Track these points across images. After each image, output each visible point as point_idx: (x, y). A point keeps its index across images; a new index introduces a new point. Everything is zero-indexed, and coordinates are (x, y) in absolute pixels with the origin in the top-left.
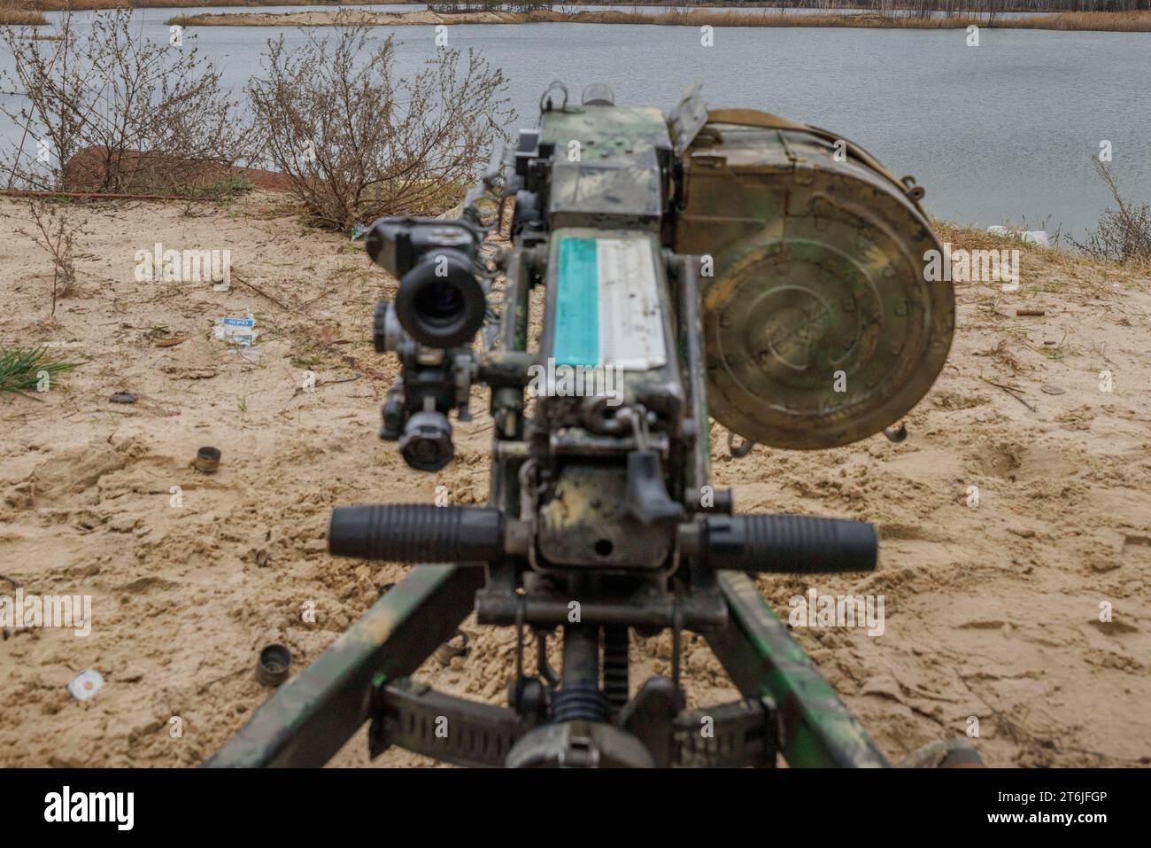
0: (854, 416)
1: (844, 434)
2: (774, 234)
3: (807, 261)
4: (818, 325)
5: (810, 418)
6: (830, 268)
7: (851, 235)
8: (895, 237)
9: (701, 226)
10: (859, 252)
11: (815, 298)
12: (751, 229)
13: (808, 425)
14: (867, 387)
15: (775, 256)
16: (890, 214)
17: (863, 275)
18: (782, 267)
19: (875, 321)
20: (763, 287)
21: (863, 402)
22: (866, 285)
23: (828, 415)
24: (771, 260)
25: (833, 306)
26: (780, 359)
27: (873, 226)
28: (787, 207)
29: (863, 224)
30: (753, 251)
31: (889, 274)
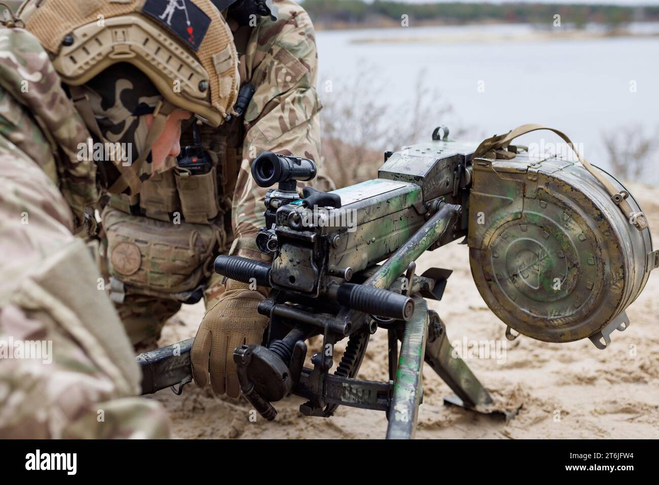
0: (568, 324)
1: (562, 334)
2: (517, 207)
3: (535, 224)
4: (544, 263)
5: (543, 320)
6: (547, 230)
7: (560, 212)
8: (584, 216)
9: (481, 198)
10: (565, 223)
11: (541, 248)
12: (506, 203)
13: (541, 324)
14: (574, 308)
15: (518, 219)
16: (581, 202)
17: (566, 236)
18: (524, 227)
19: (575, 266)
20: (514, 237)
21: (572, 315)
22: (569, 242)
23: (552, 320)
24: (517, 222)
25: (552, 253)
26: (525, 281)
27: (570, 208)
28: (524, 192)
29: (565, 207)
30: (507, 215)
31: (582, 238)
